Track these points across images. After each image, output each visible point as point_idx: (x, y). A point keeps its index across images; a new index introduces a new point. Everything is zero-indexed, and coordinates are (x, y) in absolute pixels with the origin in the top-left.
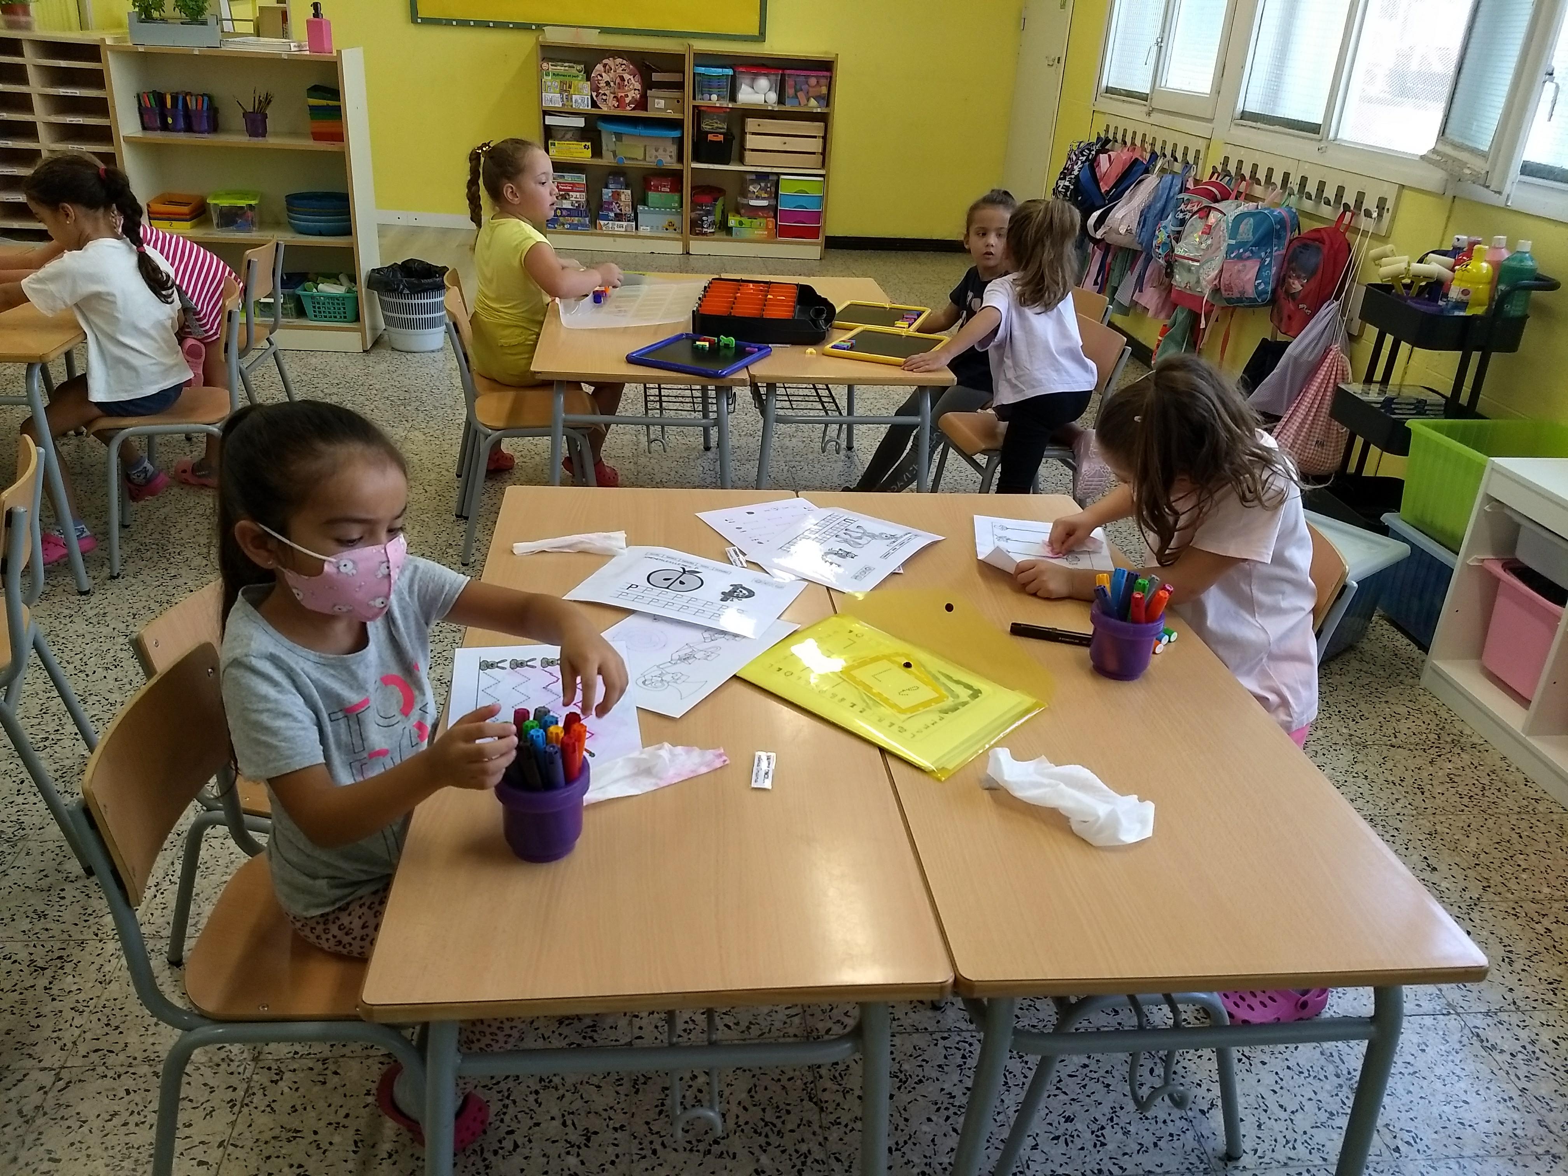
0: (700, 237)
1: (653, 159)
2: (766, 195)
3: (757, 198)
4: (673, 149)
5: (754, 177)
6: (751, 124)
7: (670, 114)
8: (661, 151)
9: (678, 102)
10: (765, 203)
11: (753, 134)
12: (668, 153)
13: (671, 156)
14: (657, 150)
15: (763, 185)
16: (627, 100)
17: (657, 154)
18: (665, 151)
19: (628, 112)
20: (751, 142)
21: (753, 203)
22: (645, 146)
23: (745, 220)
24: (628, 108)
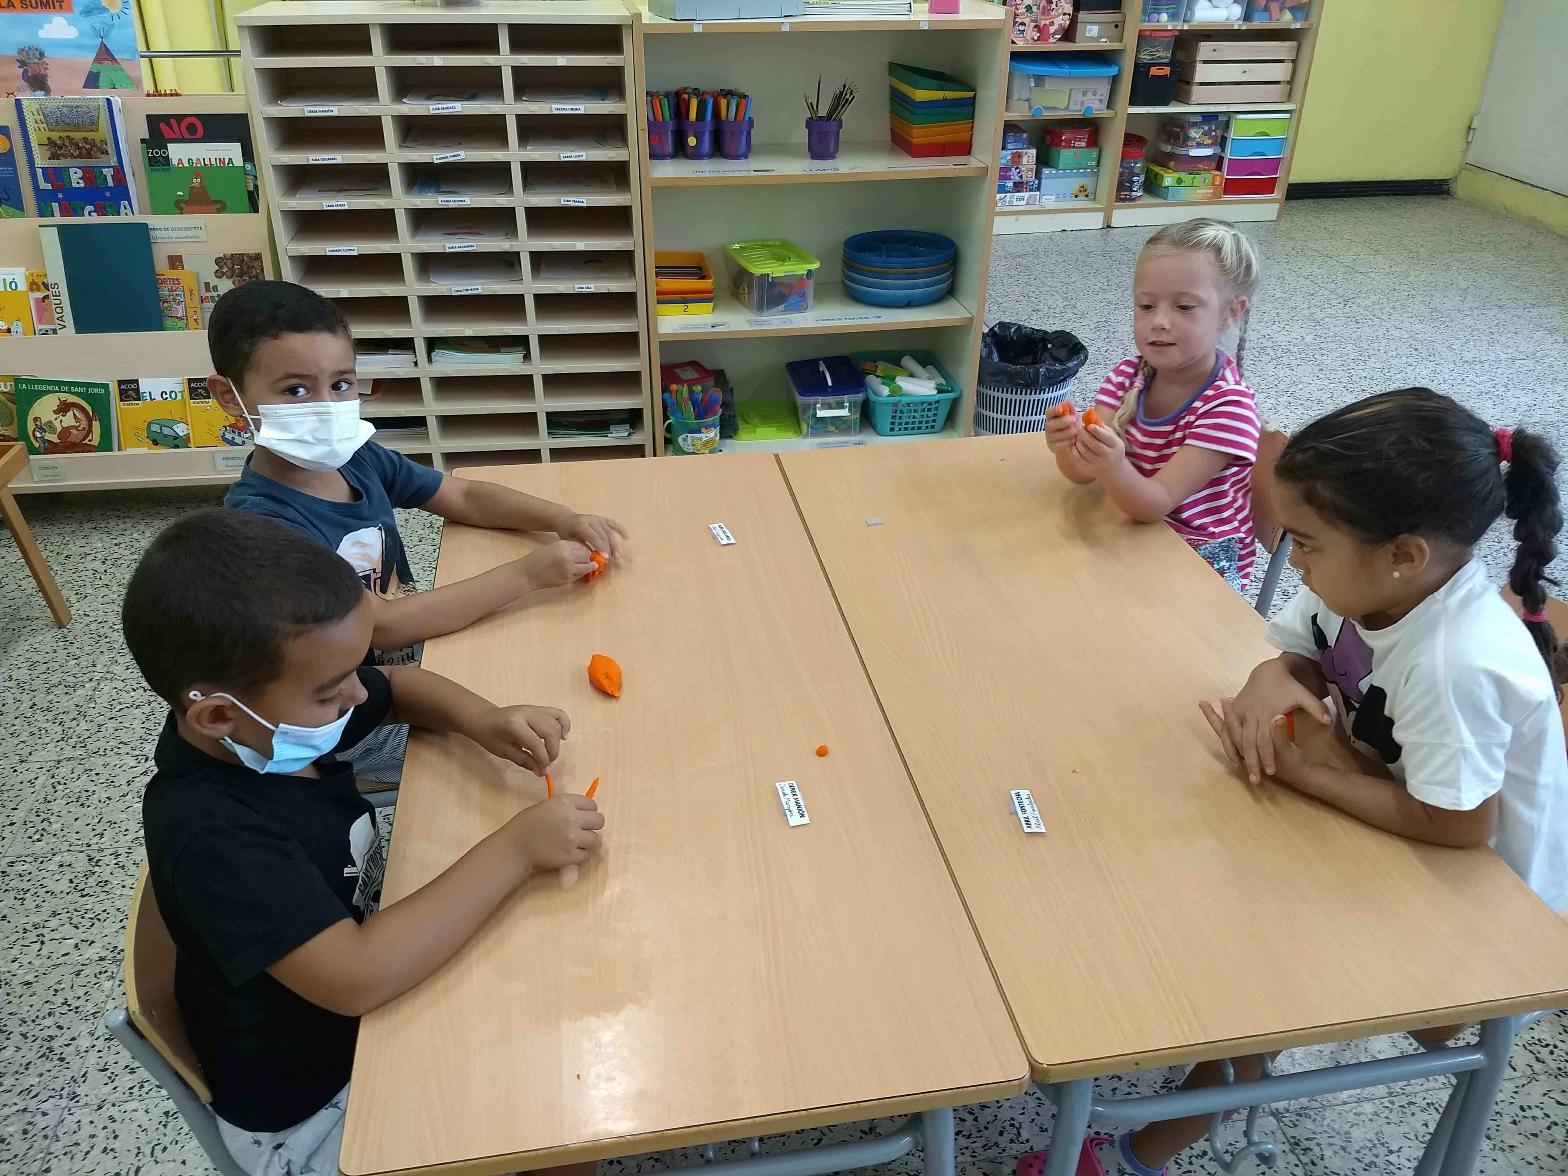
0: (1127, 203)
1: (1078, 107)
2: (1210, 141)
3: (1199, 145)
4: (1104, 90)
5: (1199, 119)
6: (1205, 49)
7: (1105, 44)
8: (1090, 95)
9: (1116, 26)
10: (1208, 152)
11: (1205, 62)
12: (1098, 97)
13: (1101, 101)
14: (1084, 94)
15: (1206, 128)
16: (1052, 29)
17: (1084, 99)
18: (1095, 94)
19: (1053, 45)
20: (1202, 73)
21: (1194, 152)
22: (1071, 90)
23: (1184, 176)
24: (1052, 40)
